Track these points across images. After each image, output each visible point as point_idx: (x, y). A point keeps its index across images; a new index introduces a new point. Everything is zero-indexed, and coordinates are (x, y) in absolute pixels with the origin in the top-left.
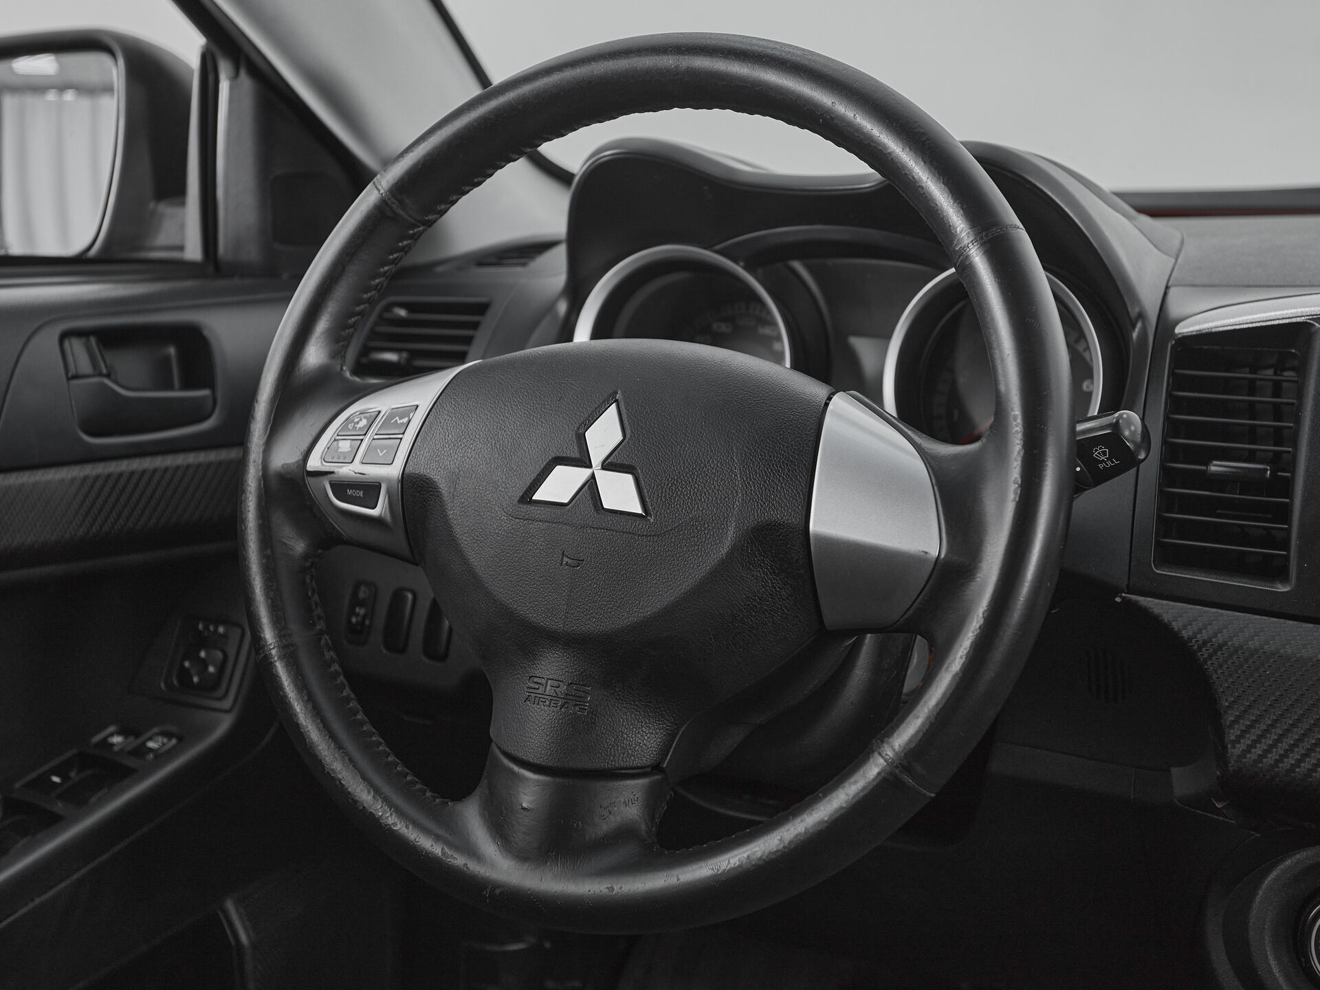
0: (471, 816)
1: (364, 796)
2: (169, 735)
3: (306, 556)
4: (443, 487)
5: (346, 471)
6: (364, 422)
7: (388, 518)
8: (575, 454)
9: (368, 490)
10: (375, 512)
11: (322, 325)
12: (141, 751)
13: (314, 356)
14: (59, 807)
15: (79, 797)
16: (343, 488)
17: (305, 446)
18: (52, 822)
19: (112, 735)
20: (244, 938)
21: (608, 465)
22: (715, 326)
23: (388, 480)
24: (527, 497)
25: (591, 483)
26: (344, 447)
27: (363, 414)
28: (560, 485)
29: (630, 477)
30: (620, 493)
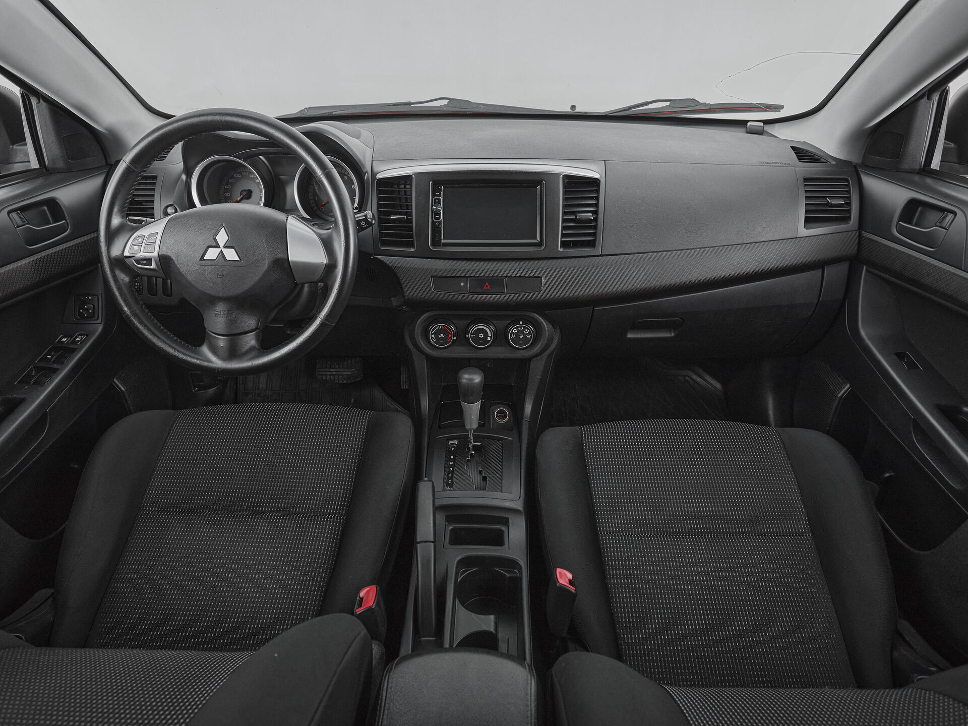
0: (205, 349)
1: (171, 351)
2: (83, 335)
3: (130, 282)
4: (174, 258)
5: (138, 256)
6: (140, 240)
7: (157, 268)
8: (215, 244)
9: (149, 261)
10: (152, 267)
11: (116, 209)
12: (75, 342)
13: (116, 221)
14: (55, 366)
15: (61, 360)
16: (138, 261)
17: (122, 249)
18: (55, 371)
19: (62, 338)
20: (123, 389)
21: (225, 247)
22: (235, 176)
23: (154, 257)
24: (202, 259)
25: (222, 252)
26: (136, 248)
27: (139, 236)
28: (212, 254)
29: (233, 250)
30: (231, 255)
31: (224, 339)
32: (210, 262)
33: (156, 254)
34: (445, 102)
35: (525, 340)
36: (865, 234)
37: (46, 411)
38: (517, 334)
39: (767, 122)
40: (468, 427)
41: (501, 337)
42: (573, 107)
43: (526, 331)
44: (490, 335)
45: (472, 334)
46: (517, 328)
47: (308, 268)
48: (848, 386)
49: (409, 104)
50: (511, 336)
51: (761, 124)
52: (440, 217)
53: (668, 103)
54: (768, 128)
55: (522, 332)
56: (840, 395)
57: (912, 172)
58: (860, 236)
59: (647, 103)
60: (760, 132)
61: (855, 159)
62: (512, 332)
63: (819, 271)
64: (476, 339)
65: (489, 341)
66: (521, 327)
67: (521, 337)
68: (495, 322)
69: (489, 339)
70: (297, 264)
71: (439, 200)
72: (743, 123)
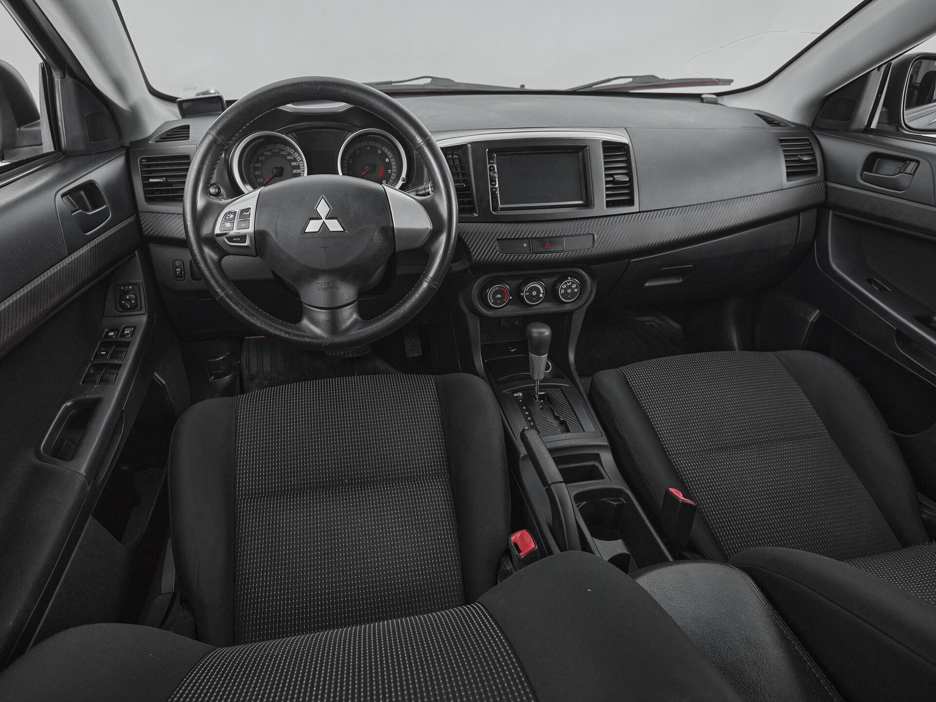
0: (305, 322)
2: (130, 327)
4: (272, 234)
5: (232, 233)
6: (232, 216)
7: (250, 245)
8: (315, 216)
9: (243, 238)
10: (246, 244)
12: (124, 335)
15: (117, 356)
16: (231, 239)
17: (212, 227)
19: (108, 332)
21: (327, 218)
22: (265, 153)
23: (249, 233)
24: (303, 232)
25: (324, 225)
26: (228, 225)
28: (313, 226)
29: (336, 220)
30: (334, 226)
31: (325, 312)
32: (312, 234)
33: (251, 230)
34: (429, 80)
35: (573, 293)
36: (830, 184)
37: (122, 410)
38: (566, 289)
39: (719, 95)
40: (536, 378)
41: (552, 294)
43: (574, 286)
44: (542, 292)
45: (526, 292)
46: (566, 283)
47: (413, 234)
48: (818, 311)
49: (391, 83)
50: (561, 291)
51: (714, 96)
52: (496, 184)
53: (631, 80)
54: (720, 99)
55: (570, 287)
56: (811, 320)
57: (858, 131)
58: (826, 186)
59: (610, 80)
60: (715, 103)
62: (562, 288)
63: (796, 218)
64: (530, 297)
65: (541, 298)
66: (569, 282)
67: (569, 291)
68: (544, 280)
69: (541, 295)
70: (401, 231)
71: (494, 167)
72: (698, 97)
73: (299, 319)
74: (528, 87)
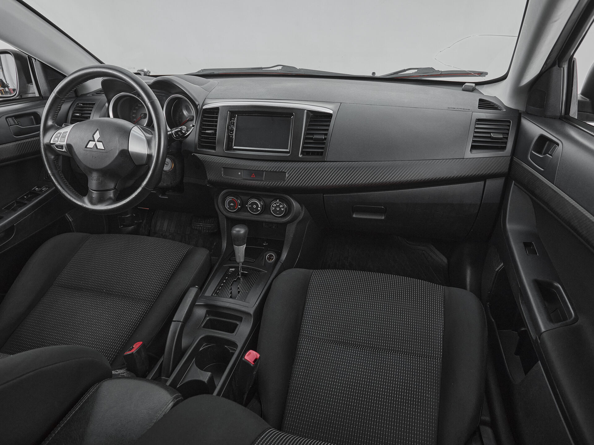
0: (86, 199)
1: (69, 197)
2: (47, 187)
3: (54, 158)
4: (73, 146)
5: (57, 143)
6: (59, 135)
7: (66, 151)
8: (93, 140)
9: (62, 147)
10: (63, 150)
11: (50, 117)
12: (42, 190)
13: (50, 123)
14: (26, 202)
15: (30, 200)
16: (57, 146)
17: (50, 140)
18: (25, 204)
19: (36, 188)
20: (70, 220)
21: (98, 141)
22: (139, 105)
23: (64, 145)
24: (86, 147)
25: (96, 145)
26: (56, 139)
27: (59, 133)
28: (91, 145)
29: (101, 143)
30: (100, 146)
31: (96, 193)
32: (90, 149)
33: (65, 143)
34: (280, 68)
35: (281, 212)
36: (515, 159)
37: (14, 225)
38: (275, 207)
39: (477, 84)
40: (238, 261)
41: (266, 209)
42: (374, 73)
43: (281, 206)
44: (260, 206)
45: (249, 205)
46: (275, 203)
47: (139, 156)
48: (502, 264)
49: (262, 68)
50: (272, 208)
51: (474, 85)
52: (233, 133)
53: (416, 70)
54: (477, 87)
55: (278, 206)
56: (497, 270)
58: (512, 160)
60: (473, 90)
61: (521, 108)
62: (273, 206)
63: (482, 183)
64: (252, 208)
65: (259, 210)
66: (278, 203)
67: (278, 209)
68: (264, 199)
69: (259, 209)
70: (133, 153)
72: (461, 84)
73: (85, 196)
74: (378, 75)
